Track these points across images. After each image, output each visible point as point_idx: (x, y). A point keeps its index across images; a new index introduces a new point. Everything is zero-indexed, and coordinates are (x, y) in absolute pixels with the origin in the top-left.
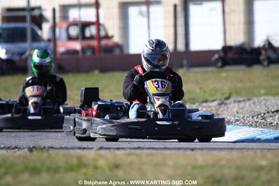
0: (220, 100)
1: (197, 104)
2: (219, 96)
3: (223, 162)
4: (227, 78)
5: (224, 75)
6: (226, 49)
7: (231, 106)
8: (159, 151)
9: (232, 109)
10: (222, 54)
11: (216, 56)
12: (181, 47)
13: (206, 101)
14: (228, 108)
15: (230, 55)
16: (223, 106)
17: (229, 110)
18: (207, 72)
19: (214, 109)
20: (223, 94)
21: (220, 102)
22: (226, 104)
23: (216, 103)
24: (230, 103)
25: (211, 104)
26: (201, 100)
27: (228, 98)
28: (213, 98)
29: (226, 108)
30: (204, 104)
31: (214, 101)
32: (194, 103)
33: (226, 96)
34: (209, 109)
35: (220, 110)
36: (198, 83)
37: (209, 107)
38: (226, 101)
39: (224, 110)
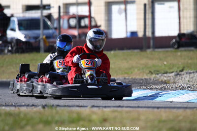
0: (176, 72)
1: (160, 75)
2: (175, 69)
3: (181, 118)
4: (181, 56)
5: (179, 54)
6: (181, 36)
7: (184, 76)
8: (134, 109)
9: (184, 79)
10: (178, 39)
11: (174, 41)
12: (149, 34)
13: (166, 73)
14: (182, 78)
15: (183, 40)
16: (178, 76)
17: (183, 79)
18: (167, 51)
19: (172, 78)
20: (178, 68)
21: (176, 73)
22: (180, 75)
23: (173, 74)
24: (183, 74)
25: (170, 75)
26: (163, 72)
27: (182, 71)
28: (171, 71)
29: (180, 78)
30: (165, 75)
31: (172, 72)
32: (158, 74)
33: (181, 69)
34: (169, 78)
35: (176, 79)
36: (160, 59)
37: (169, 76)
38: (180, 73)
39: (179, 79)
